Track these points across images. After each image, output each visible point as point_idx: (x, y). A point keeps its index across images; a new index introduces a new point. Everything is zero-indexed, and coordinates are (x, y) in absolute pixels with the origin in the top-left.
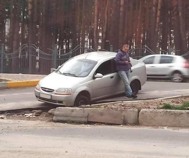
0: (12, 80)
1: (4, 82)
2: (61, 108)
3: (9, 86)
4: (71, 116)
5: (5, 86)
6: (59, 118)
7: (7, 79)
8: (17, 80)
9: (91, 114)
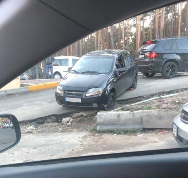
0: (32, 84)
1: (26, 87)
2: (103, 114)
3: (30, 90)
4: (119, 124)
5: (27, 90)
6: (105, 128)
7: (28, 84)
8: (36, 84)
9: (145, 119)
